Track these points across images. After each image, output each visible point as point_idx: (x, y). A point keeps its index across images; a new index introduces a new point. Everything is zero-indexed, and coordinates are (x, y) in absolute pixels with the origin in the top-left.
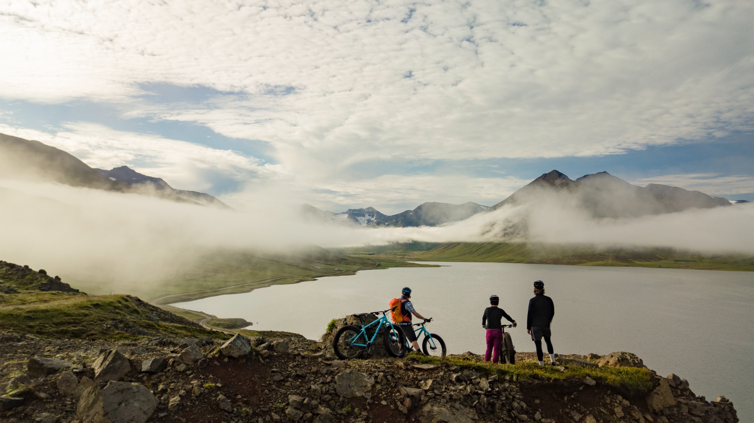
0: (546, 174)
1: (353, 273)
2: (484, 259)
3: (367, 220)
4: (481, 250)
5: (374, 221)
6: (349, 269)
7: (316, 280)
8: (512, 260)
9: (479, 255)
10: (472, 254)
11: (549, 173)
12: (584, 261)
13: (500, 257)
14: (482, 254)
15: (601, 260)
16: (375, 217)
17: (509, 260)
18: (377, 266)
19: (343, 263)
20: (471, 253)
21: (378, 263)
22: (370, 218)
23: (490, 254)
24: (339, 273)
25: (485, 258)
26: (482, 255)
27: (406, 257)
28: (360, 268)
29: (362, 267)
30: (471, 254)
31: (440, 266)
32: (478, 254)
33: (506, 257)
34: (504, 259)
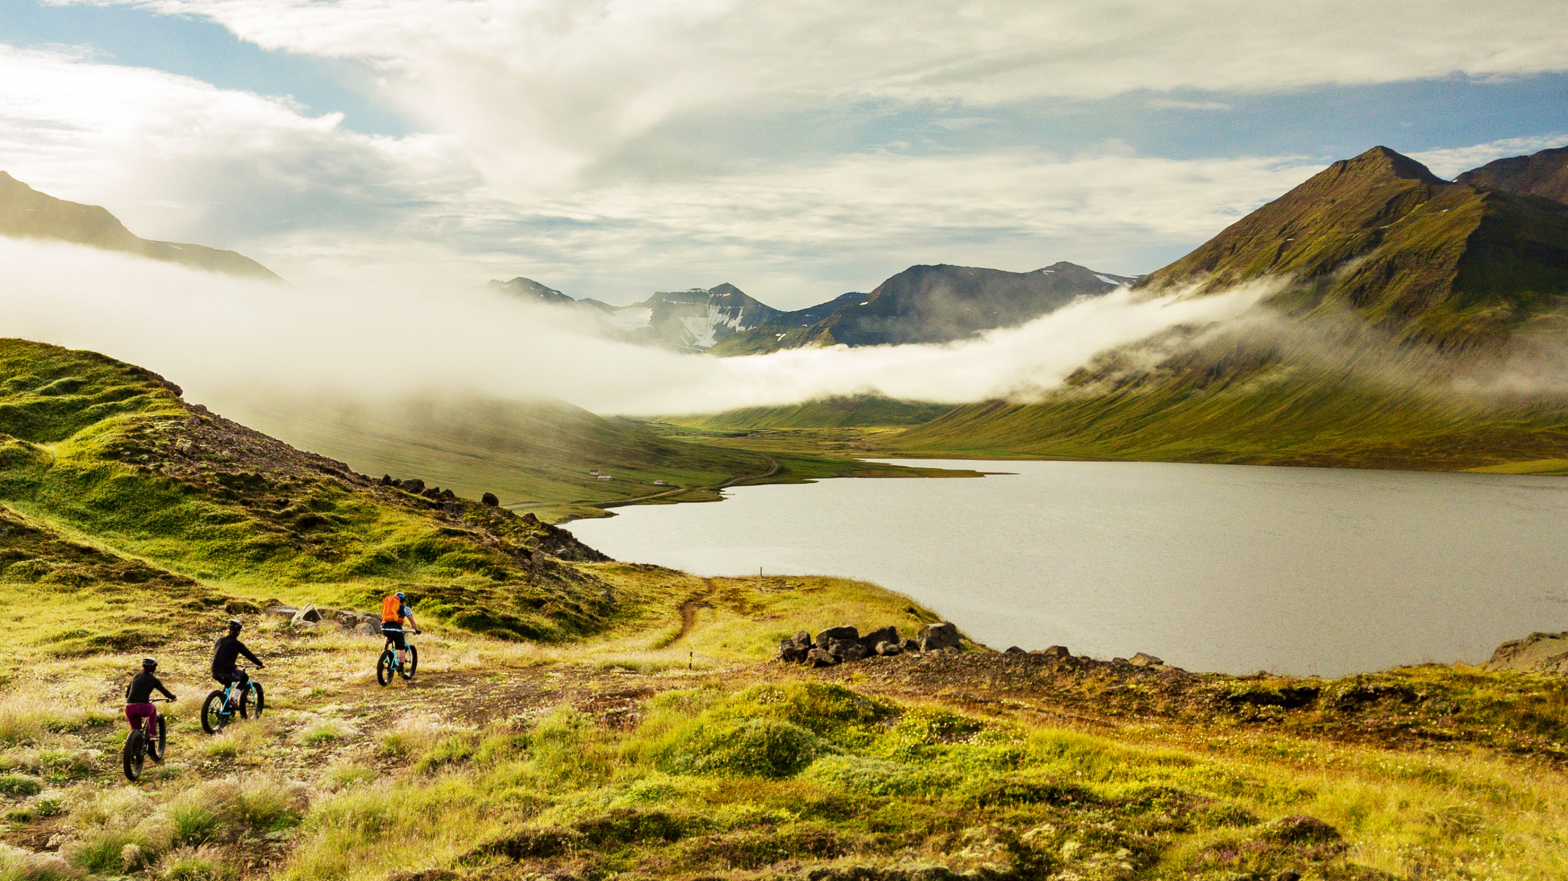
0: (1345, 162)
1: (714, 494)
2: (1117, 450)
3: (715, 327)
4: (1108, 420)
5: (738, 329)
6: (696, 482)
7: (611, 515)
8: (1218, 453)
9: (1098, 439)
10: (1077, 436)
11: (1359, 159)
12: (1489, 457)
13: (1175, 445)
14: (1111, 433)
15: (1555, 456)
16: (740, 318)
17: (1208, 455)
18: (775, 474)
19: (667, 463)
20: (1069, 431)
21: (776, 466)
22: (726, 319)
23: (1139, 435)
24: (674, 496)
25: (1122, 448)
26: (1110, 436)
27: (852, 444)
28: (728, 480)
29: (730, 476)
30: (1071, 435)
31: (981, 475)
32: (1098, 435)
33: (1199, 444)
34: (1189, 450)
